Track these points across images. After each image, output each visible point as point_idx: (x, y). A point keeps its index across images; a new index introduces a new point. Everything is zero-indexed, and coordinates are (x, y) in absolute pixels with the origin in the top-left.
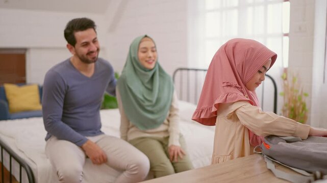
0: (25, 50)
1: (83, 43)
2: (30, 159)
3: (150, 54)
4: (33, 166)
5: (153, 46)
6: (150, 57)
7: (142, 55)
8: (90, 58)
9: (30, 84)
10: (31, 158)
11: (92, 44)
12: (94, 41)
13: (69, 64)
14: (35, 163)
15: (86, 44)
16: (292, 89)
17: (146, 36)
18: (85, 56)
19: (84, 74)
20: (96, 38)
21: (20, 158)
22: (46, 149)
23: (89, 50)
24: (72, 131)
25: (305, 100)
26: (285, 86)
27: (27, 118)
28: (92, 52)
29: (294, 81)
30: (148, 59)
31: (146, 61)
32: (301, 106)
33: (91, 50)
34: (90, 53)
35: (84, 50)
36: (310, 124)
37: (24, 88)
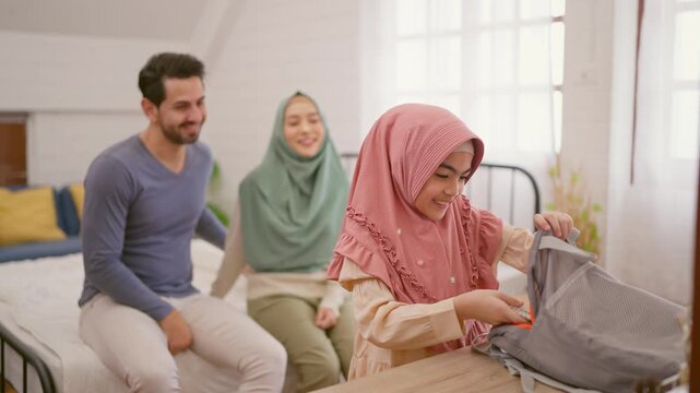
0: (26, 115)
1: (179, 102)
2: (45, 346)
3: (306, 127)
4: (52, 362)
5: (313, 110)
6: (305, 134)
7: (290, 131)
8: (184, 133)
9: (36, 187)
10: (50, 345)
11: (195, 107)
12: (199, 103)
13: (138, 144)
14: (57, 355)
15: (184, 106)
16: (570, 197)
17: (299, 94)
18: (177, 129)
19: (168, 165)
20: (203, 98)
21: (23, 345)
22: (81, 323)
23: (186, 118)
24: (138, 281)
25: (595, 217)
26: (557, 191)
27: (34, 257)
28: (192, 123)
29: (573, 181)
30: (301, 138)
31: (300, 142)
32: (589, 231)
33: (191, 119)
34: (187, 124)
35: (178, 117)
36: (603, 266)
37: (23, 195)
